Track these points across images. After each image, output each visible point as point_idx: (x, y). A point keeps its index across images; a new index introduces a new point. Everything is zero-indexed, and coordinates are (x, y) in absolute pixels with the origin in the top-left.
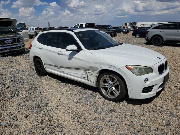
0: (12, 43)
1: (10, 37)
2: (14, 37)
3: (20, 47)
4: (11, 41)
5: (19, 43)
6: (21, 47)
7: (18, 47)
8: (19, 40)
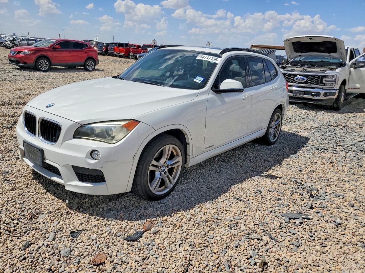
0: (306, 83)
1: (309, 72)
2: (318, 72)
3: (318, 94)
4: (304, 79)
5: (321, 87)
6: (322, 94)
7: (314, 92)
8: (322, 80)
